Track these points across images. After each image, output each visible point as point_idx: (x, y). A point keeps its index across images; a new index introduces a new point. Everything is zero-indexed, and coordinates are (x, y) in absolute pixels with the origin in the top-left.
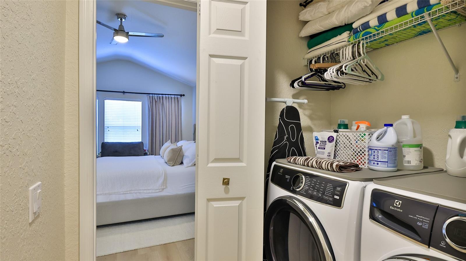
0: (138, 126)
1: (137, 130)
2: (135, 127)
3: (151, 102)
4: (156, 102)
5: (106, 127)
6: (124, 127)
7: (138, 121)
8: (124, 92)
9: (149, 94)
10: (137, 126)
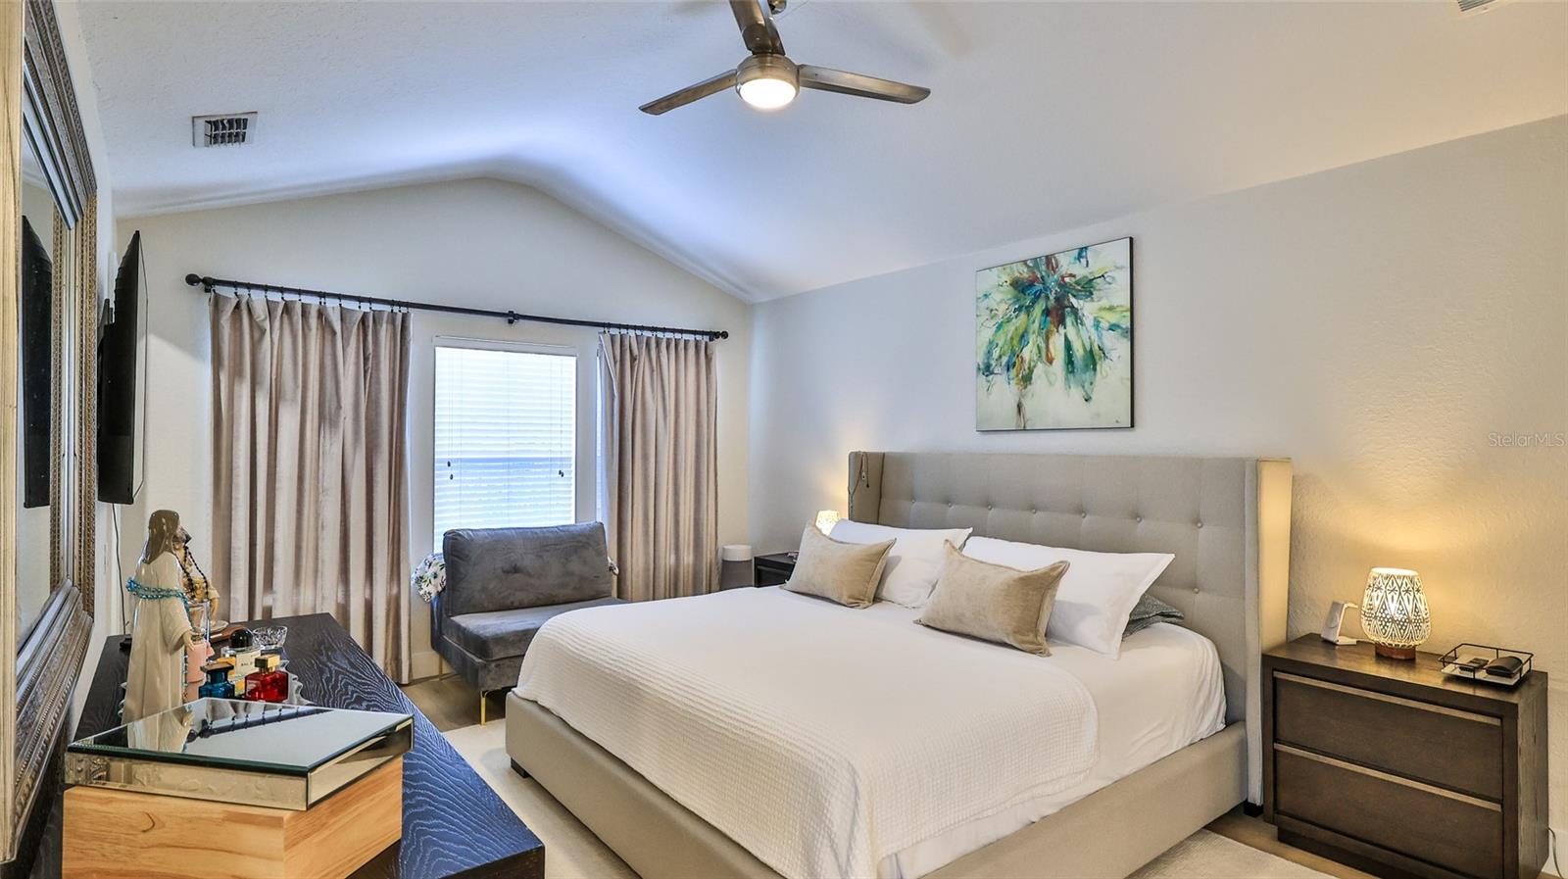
0: (564, 456)
1: (558, 470)
2: (551, 459)
3: (618, 358)
4: (633, 359)
5: (441, 461)
6: (509, 460)
7: (564, 435)
8: (512, 317)
9: (610, 326)
10: (559, 456)
